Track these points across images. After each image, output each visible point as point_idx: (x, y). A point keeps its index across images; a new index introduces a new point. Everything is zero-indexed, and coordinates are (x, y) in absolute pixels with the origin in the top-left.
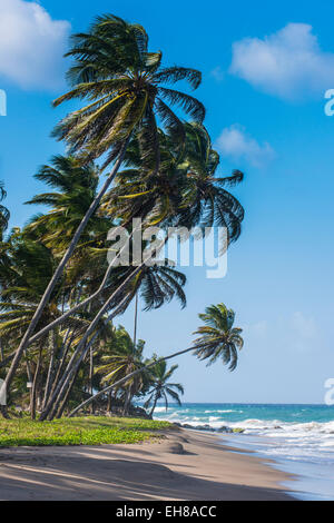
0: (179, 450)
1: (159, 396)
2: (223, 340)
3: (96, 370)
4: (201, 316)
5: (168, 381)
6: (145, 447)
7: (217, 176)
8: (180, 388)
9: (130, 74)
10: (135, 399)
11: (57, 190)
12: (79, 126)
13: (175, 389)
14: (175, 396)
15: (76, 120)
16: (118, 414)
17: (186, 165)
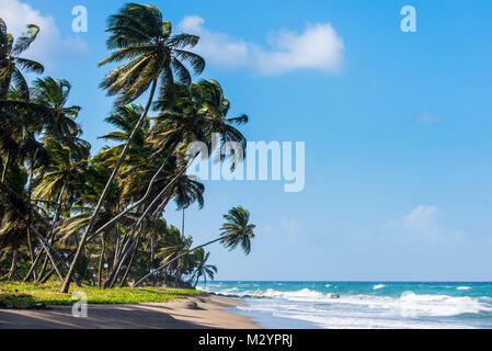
0: (194, 307)
1: (200, 274)
2: (241, 233)
3: (156, 256)
4: (225, 216)
5: (207, 263)
6: (169, 305)
7: (227, 117)
8: (214, 268)
9: (153, 41)
10: (183, 275)
11: (120, 130)
12: (119, 80)
13: (211, 269)
14: (211, 274)
15: (117, 76)
16: (170, 286)
17: (205, 109)
